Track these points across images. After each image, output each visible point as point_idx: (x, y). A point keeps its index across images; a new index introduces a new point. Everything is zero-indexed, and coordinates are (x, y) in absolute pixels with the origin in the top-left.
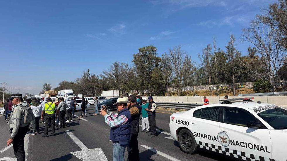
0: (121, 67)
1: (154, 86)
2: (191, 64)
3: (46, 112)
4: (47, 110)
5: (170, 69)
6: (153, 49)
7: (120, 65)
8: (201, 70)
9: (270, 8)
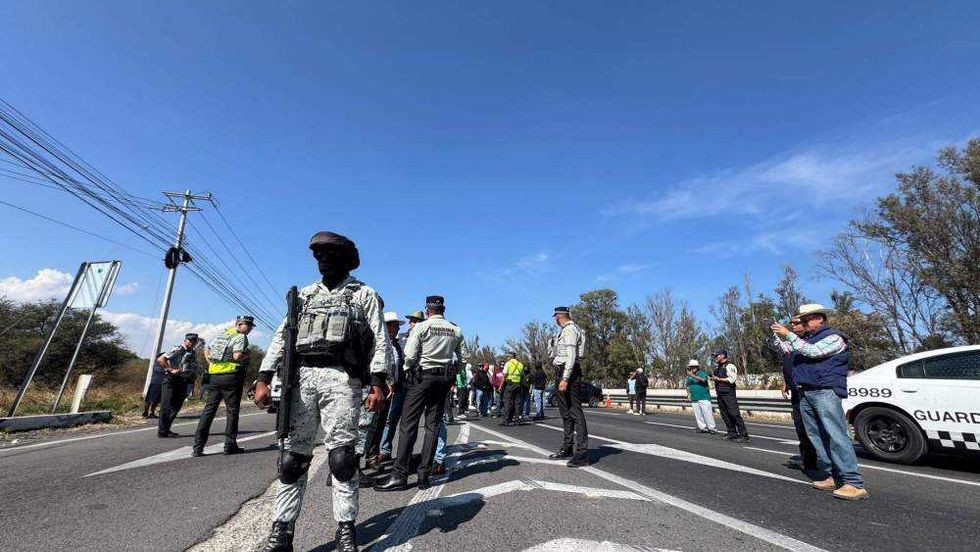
0: (543, 332)
1: (615, 371)
2: (696, 327)
3: (509, 378)
4: (513, 374)
5: (647, 336)
6: (609, 294)
7: (541, 327)
8: (719, 340)
9: (881, 207)
